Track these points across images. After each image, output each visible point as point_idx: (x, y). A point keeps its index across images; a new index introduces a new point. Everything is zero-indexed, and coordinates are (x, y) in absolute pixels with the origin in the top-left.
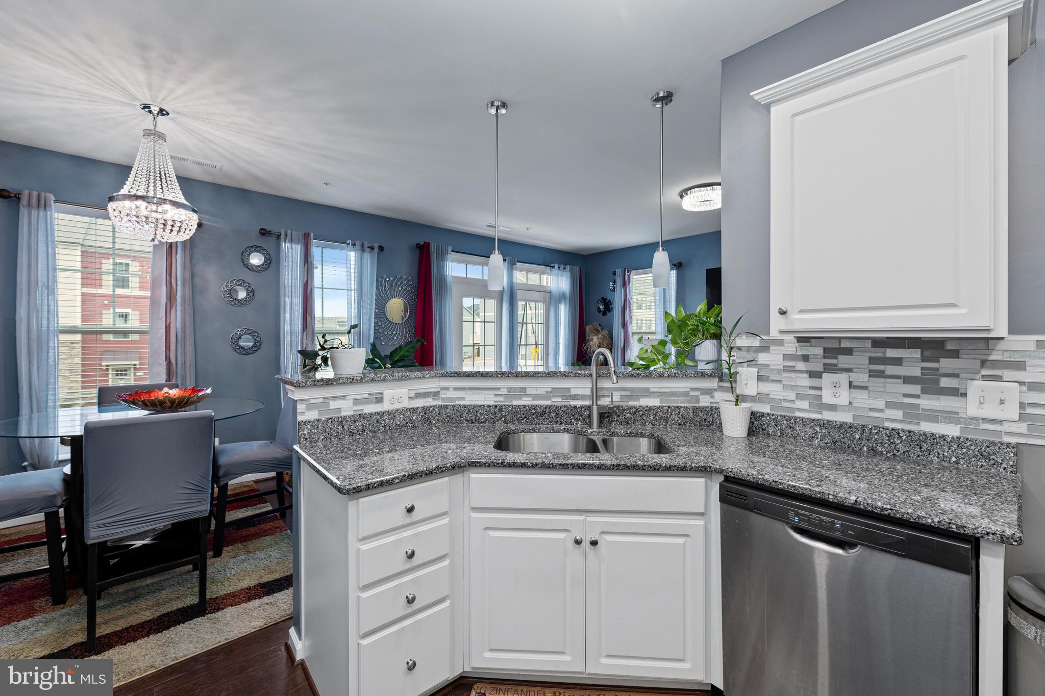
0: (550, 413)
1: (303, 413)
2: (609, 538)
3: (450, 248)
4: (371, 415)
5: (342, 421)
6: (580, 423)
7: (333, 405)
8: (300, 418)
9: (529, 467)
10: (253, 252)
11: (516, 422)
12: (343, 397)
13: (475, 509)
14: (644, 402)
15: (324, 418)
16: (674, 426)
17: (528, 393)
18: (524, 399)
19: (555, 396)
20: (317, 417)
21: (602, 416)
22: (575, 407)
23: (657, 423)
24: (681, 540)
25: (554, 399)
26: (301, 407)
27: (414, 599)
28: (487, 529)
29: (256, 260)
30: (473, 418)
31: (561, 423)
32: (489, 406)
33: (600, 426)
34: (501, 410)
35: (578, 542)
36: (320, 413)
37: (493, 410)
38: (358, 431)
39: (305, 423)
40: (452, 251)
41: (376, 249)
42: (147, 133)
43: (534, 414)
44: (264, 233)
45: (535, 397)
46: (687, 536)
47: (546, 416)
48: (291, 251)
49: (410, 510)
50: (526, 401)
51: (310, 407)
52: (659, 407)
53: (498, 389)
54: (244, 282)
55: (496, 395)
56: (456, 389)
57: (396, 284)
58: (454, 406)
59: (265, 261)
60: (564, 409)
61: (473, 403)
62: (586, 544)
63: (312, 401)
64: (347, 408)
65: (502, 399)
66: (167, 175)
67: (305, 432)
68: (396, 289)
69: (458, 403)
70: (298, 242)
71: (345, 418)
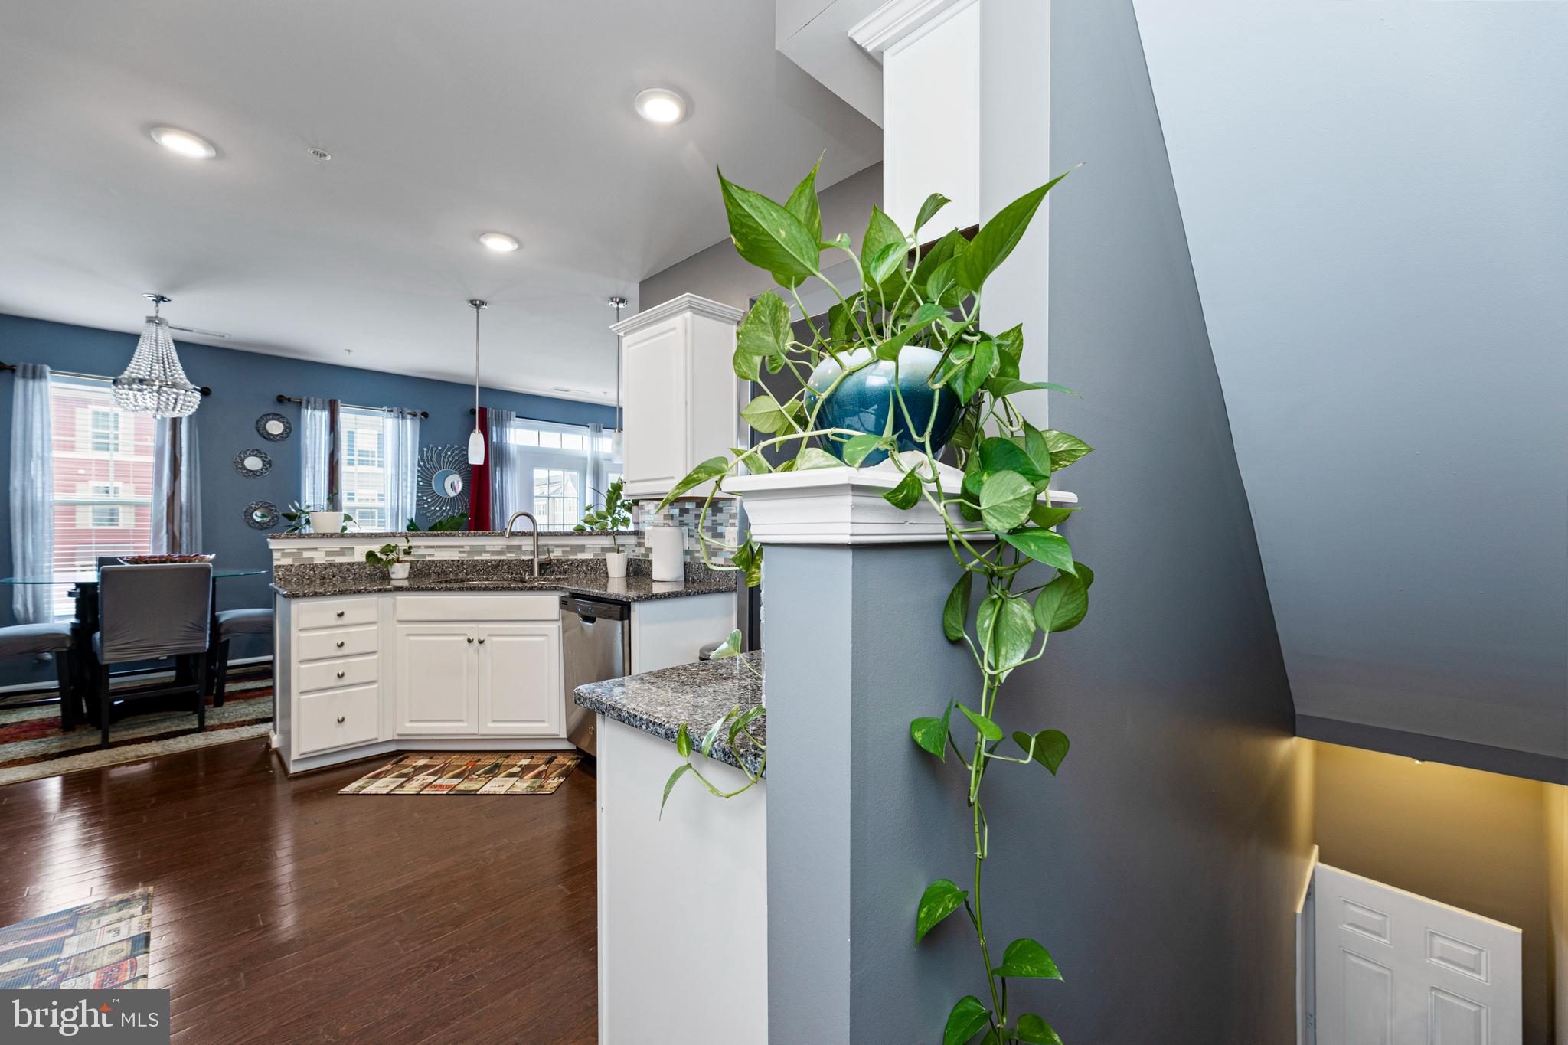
0: (503, 565)
1: (279, 560)
2: (494, 639)
3: (514, 414)
4: (341, 564)
5: (314, 567)
6: (527, 574)
7: (306, 555)
8: (275, 563)
9: (436, 590)
10: (270, 420)
11: (475, 573)
12: (316, 549)
13: (400, 622)
14: (581, 556)
15: (296, 564)
16: (602, 575)
17: (487, 550)
18: (484, 554)
19: (509, 552)
20: (291, 563)
21: (541, 566)
22: (523, 560)
23: (589, 572)
24: (542, 639)
25: (508, 555)
26: (276, 555)
27: (343, 675)
28: (408, 635)
29: (275, 427)
30: (440, 570)
31: (512, 574)
32: (453, 561)
33: (540, 574)
34: (462, 564)
35: (470, 641)
36: (294, 560)
37: (456, 564)
38: (329, 576)
39: (280, 566)
40: (517, 417)
41: (419, 416)
42: (150, 320)
43: (490, 566)
44: (281, 399)
45: (493, 553)
46: (546, 635)
47: (500, 568)
48: (314, 421)
49: (341, 615)
50: (486, 557)
51: (285, 555)
52: (590, 560)
53: (462, 547)
54: (260, 453)
55: (460, 552)
56: (426, 547)
57: (446, 453)
58: (423, 561)
59: (285, 430)
60: (514, 562)
61: (441, 559)
62: (476, 642)
63: (287, 551)
64: (319, 558)
65: (465, 555)
66: (170, 361)
67: (280, 573)
68: (446, 460)
69: (428, 558)
70: (323, 409)
71: (316, 565)
